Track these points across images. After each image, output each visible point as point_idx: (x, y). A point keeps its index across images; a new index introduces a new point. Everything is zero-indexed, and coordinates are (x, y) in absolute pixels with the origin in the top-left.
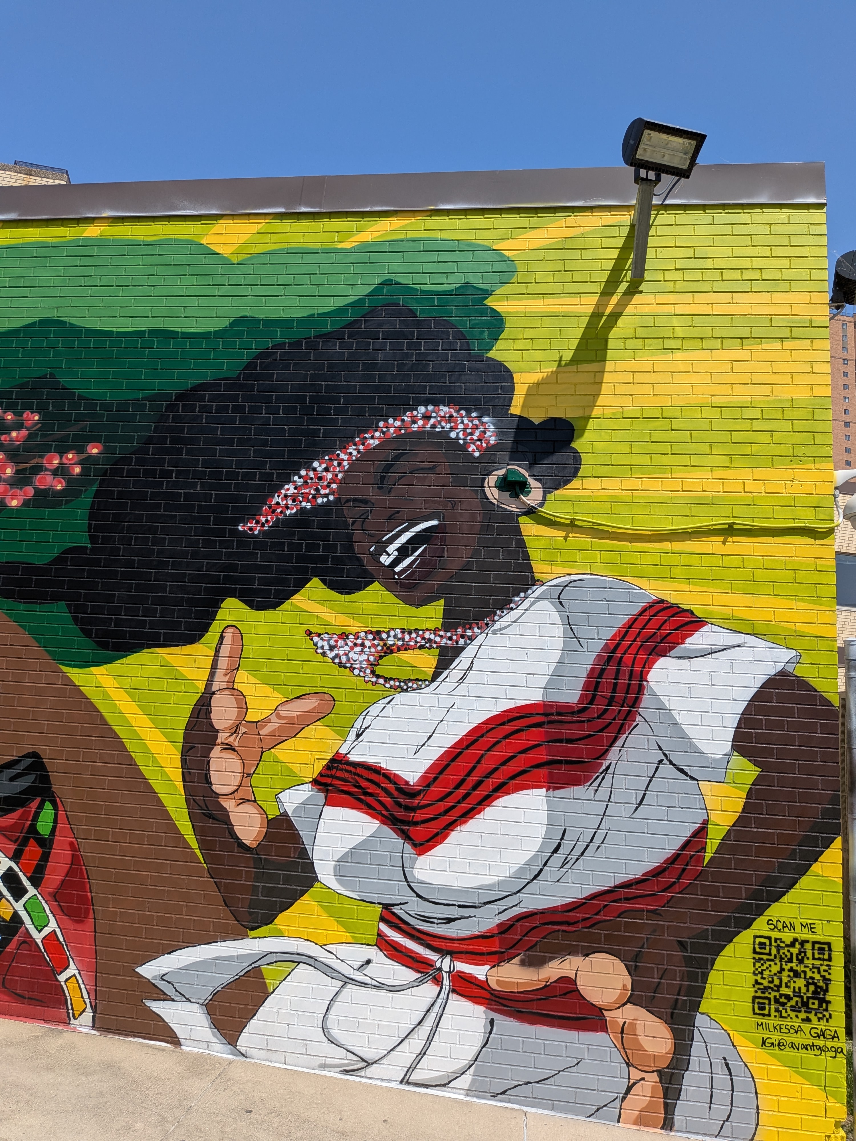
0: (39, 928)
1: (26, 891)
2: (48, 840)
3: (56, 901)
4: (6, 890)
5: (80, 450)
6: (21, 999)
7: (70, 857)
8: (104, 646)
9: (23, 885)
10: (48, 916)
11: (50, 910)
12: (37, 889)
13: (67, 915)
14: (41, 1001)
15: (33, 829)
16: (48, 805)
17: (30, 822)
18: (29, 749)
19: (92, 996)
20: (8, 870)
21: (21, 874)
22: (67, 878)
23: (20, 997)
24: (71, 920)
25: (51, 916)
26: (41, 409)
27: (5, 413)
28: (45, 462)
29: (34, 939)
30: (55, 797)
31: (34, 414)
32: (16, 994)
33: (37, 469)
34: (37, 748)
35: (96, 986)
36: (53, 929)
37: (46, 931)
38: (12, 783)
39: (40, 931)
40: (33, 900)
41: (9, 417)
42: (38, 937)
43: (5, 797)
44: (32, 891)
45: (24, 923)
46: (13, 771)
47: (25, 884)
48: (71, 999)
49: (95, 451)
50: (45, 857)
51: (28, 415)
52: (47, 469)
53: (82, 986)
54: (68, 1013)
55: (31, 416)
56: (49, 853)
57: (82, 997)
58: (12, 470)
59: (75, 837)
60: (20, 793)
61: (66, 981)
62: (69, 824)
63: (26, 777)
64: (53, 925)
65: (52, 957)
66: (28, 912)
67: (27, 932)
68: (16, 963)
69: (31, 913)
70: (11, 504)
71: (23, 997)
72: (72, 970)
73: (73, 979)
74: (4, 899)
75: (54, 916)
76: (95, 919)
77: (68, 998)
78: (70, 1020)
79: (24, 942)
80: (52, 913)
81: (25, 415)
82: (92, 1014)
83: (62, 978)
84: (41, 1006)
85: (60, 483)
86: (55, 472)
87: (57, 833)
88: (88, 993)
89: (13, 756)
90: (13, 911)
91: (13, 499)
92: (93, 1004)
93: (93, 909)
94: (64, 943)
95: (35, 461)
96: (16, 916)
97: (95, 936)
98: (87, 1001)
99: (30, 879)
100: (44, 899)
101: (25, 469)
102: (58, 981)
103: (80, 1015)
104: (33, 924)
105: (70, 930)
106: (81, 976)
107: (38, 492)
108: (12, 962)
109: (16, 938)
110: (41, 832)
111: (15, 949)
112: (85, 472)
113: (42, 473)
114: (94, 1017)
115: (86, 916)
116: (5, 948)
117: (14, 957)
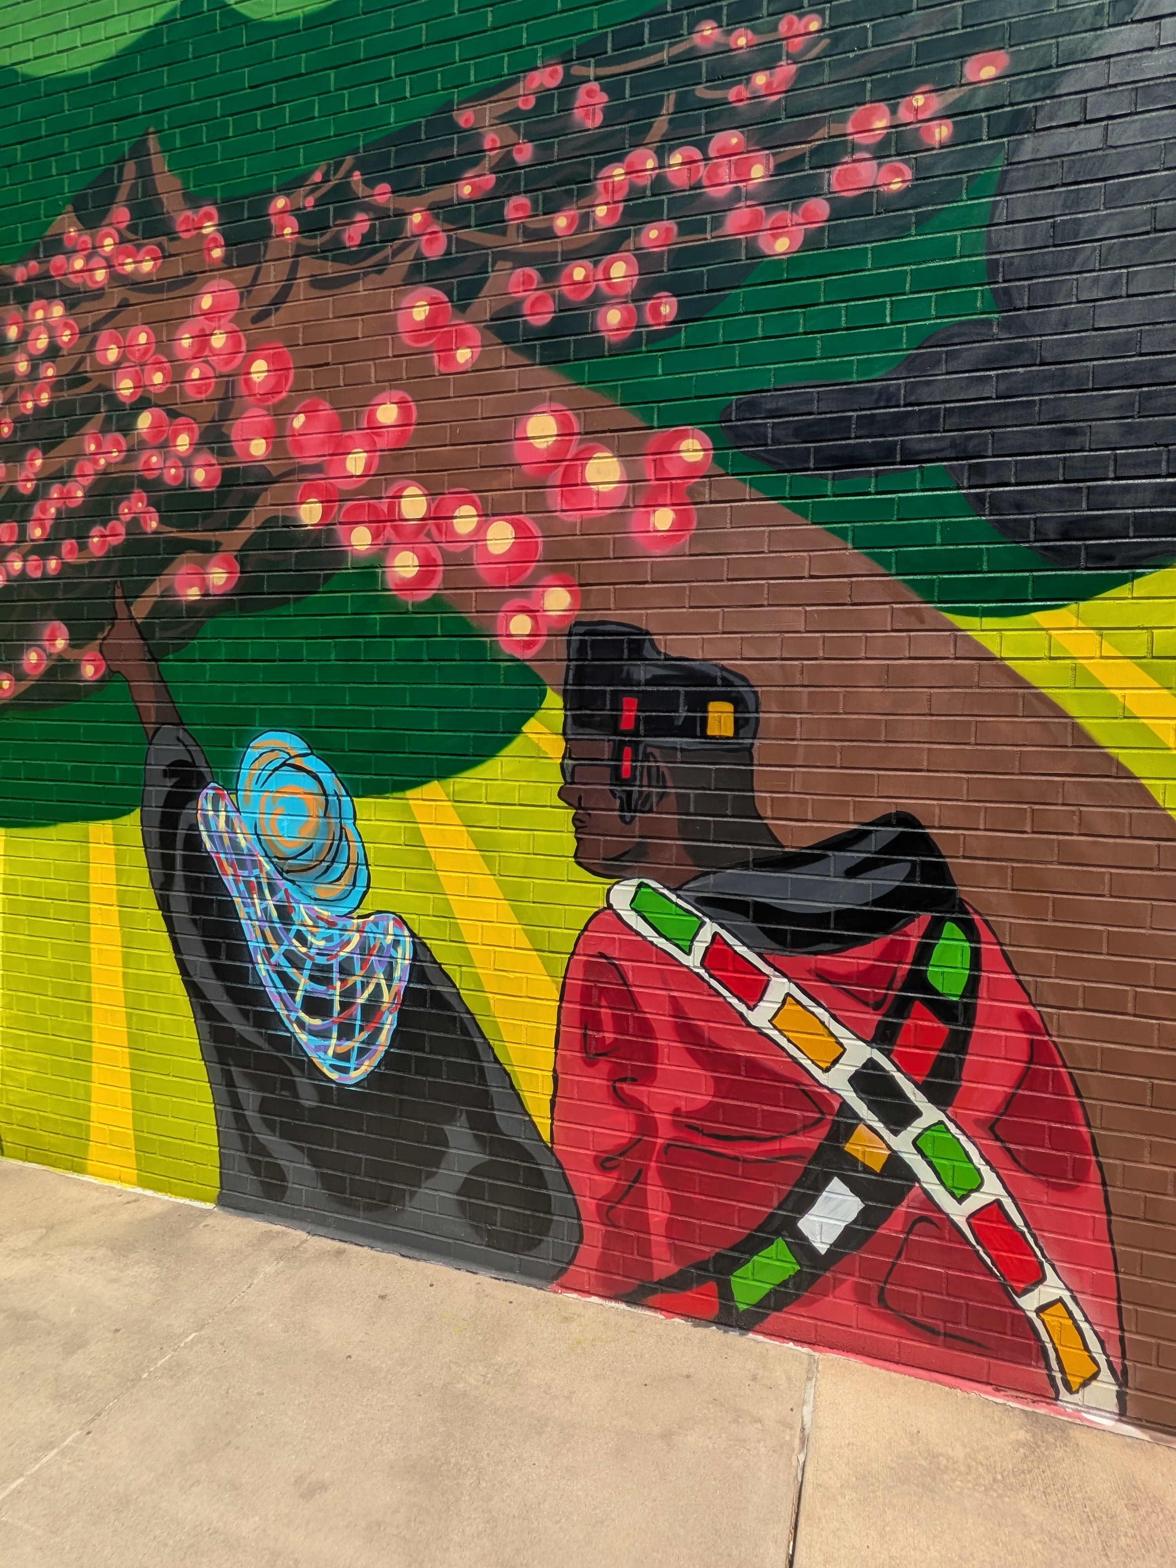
0: (959, 1193)
2: (961, 1007)
3: (997, 1139)
4: (865, 1107)
5: (945, 80)
6: (929, 1334)
7: (1025, 1047)
9: (907, 1098)
10: (978, 1170)
11: (982, 1156)
12: (944, 1111)
13: (1027, 1171)
14: (979, 1345)
16: (950, 929)
17: (908, 967)
19: (1114, 1349)
20: (865, 1066)
21: (899, 1077)
22: (1021, 1092)
23: (929, 1332)
24: (1042, 1182)
25: (985, 1170)
27: (729, 33)
28: (850, 129)
29: (947, 1215)
30: (968, 913)
31: (805, 20)
32: (914, 1323)
33: (831, 153)
34: (908, 804)
35: (1122, 1329)
36: (993, 1198)
37: (976, 1201)
38: (853, 881)
39: (960, 1200)
40: (935, 1134)
41: (742, 42)
43: (839, 913)
44: (930, 1114)
45: (919, 1181)
46: (854, 856)
47: (912, 1098)
48: (1056, 1350)
49: (988, 72)
51: (791, 24)
52: (855, 148)
53: (1085, 1326)
54: (1052, 1379)
55: (799, 26)
56: (968, 1034)
57: (1086, 1348)
58: (767, 167)
59: (1031, 1003)
60: (876, 903)
61: (1040, 1310)
62: (1014, 972)
63: (889, 867)
65: (998, 1256)
66: (924, 1156)
67: (928, 1197)
68: (908, 1260)
69: (934, 1160)
70: (772, 248)
71: (933, 1331)
73: (1059, 1308)
74: (861, 1127)
75: (992, 1169)
76: (1104, 1184)
77: (1049, 1346)
78: (1057, 1392)
79: (922, 1219)
80: (988, 1163)
81: (783, 27)
82: (1116, 1388)
83: (1029, 1303)
84: (980, 1355)
85: (898, 172)
86: (880, 152)
87: (983, 990)
88: (1102, 1343)
89: (848, 823)
90: (888, 1152)
91: (776, 237)
92: (1119, 1369)
93: (1100, 1165)
94: (1025, 1230)
95: (823, 132)
96: (895, 1163)
97: (1109, 1222)
98: (1101, 1359)
99: (923, 1087)
100: (964, 1133)
101: (800, 159)
102: (1018, 1307)
103: (1085, 1384)
104: (942, 1183)
105: (1041, 1203)
106: (1078, 1304)
107: (840, 208)
108: (899, 1256)
109: (902, 1208)
110: (939, 988)
111: (902, 1232)
112: (964, 134)
113: (846, 159)
114: (1121, 1397)
116: (877, 1227)
117: (902, 1248)
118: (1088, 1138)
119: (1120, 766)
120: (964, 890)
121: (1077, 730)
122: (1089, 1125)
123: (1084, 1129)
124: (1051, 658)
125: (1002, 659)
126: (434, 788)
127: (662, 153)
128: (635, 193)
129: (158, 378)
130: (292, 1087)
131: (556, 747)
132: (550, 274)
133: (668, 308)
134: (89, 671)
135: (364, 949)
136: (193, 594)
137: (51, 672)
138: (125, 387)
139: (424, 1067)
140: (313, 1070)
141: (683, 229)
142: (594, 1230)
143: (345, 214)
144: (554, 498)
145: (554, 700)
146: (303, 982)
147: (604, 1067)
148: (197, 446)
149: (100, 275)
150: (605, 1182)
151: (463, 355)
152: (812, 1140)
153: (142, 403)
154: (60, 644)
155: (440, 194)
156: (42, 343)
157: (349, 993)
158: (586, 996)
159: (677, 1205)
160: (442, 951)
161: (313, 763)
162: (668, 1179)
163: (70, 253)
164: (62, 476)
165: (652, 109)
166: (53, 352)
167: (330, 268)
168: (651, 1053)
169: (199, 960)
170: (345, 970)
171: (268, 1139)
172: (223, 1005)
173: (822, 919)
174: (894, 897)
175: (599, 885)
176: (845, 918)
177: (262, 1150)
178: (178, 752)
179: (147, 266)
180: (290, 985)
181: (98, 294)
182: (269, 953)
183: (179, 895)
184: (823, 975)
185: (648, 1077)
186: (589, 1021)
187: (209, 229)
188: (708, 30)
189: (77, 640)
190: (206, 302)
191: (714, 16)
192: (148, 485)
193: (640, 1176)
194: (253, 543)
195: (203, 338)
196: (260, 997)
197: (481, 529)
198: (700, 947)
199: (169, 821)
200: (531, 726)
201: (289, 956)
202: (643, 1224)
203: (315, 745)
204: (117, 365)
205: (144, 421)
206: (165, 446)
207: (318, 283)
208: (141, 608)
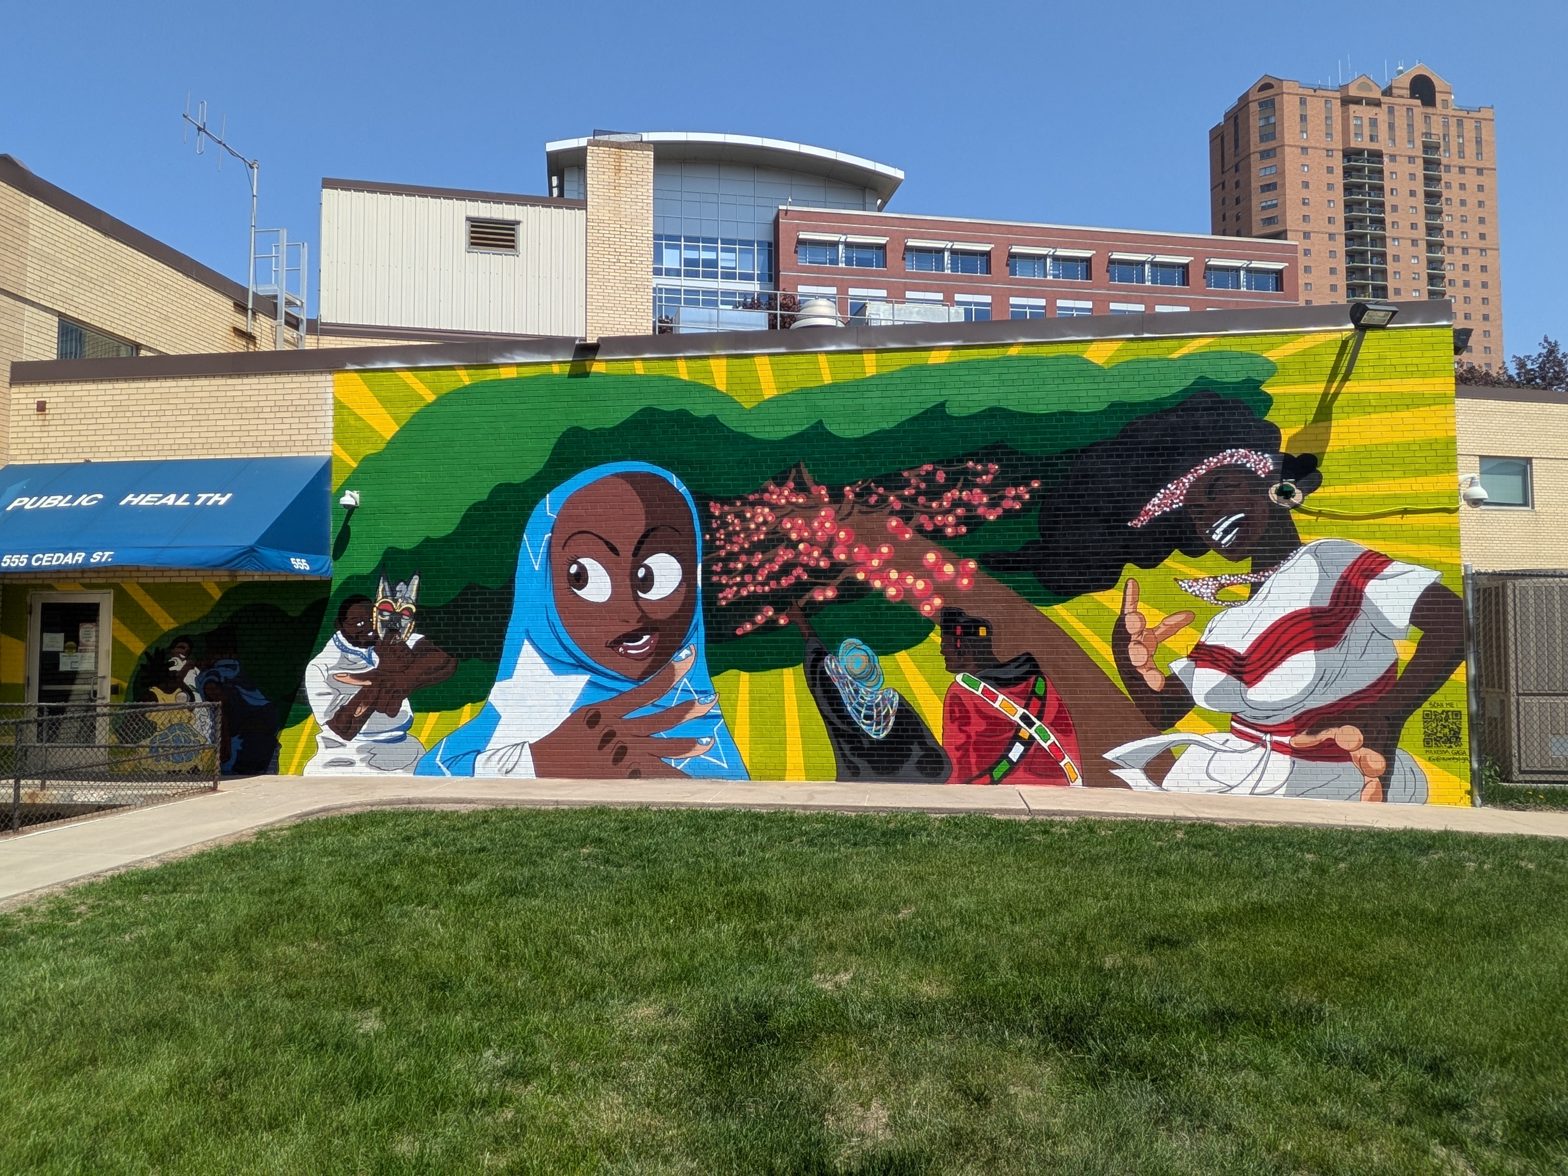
5: (1026, 485)
26: (998, 461)
27: (976, 465)
28: (1006, 493)
31: (995, 465)
33: (1001, 497)
41: (979, 468)
49: (1035, 485)
51: (991, 465)
52: (1007, 497)
58: (987, 499)
70: (989, 518)
85: (1018, 504)
86: (1013, 499)
91: (990, 515)
101: (995, 498)
107: (1005, 511)
112: (1032, 498)
113: (1005, 499)
119: (1072, 639)
124: (1058, 616)
125: (1047, 616)
126: (903, 652)
127: (960, 491)
128: (954, 500)
129: (806, 534)
130: (861, 742)
132: (931, 518)
133: (964, 529)
135: (883, 699)
136: (821, 598)
137: (767, 622)
138: (794, 536)
139: (904, 730)
140: (868, 736)
141: (967, 511)
142: (956, 767)
143: (869, 494)
144: (935, 575)
146: (863, 711)
147: (957, 723)
148: (821, 555)
149: (783, 501)
150: (958, 754)
151: (907, 536)
153: (800, 541)
154: (770, 613)
155: (898, 493)
156: (761, 519)
157: (879, 712)
159: (979, 756)
160: (907, 698)
161: (864, 647)
162: (975, 750)
163: (772, 494)
164: (769, 561)
165: (957, 480)
166: (765, 523)
167: (866, 509)
169: (826, 708)
170: (878, 705)
172: (836, 721)
179: (800, 500)
180: (859, 712)
181: (782, 507)
183: (818, 689)
187: (823, 492)
188: (971, 463)
189: (777, 612)
190: (823, 513)
191: (972, 460)
192: (803, 566)
193: (968, 750)
194: (842, 584)
195: (822, 525)
196: (850, 717)
197: (915, 581)
200: (932, 634)
201: (859, 704)
202: (969, 763)
203: (865, 642)
204: (791, 529)
205: (801, 546)
206: (809, 555)
207: (861, 512)
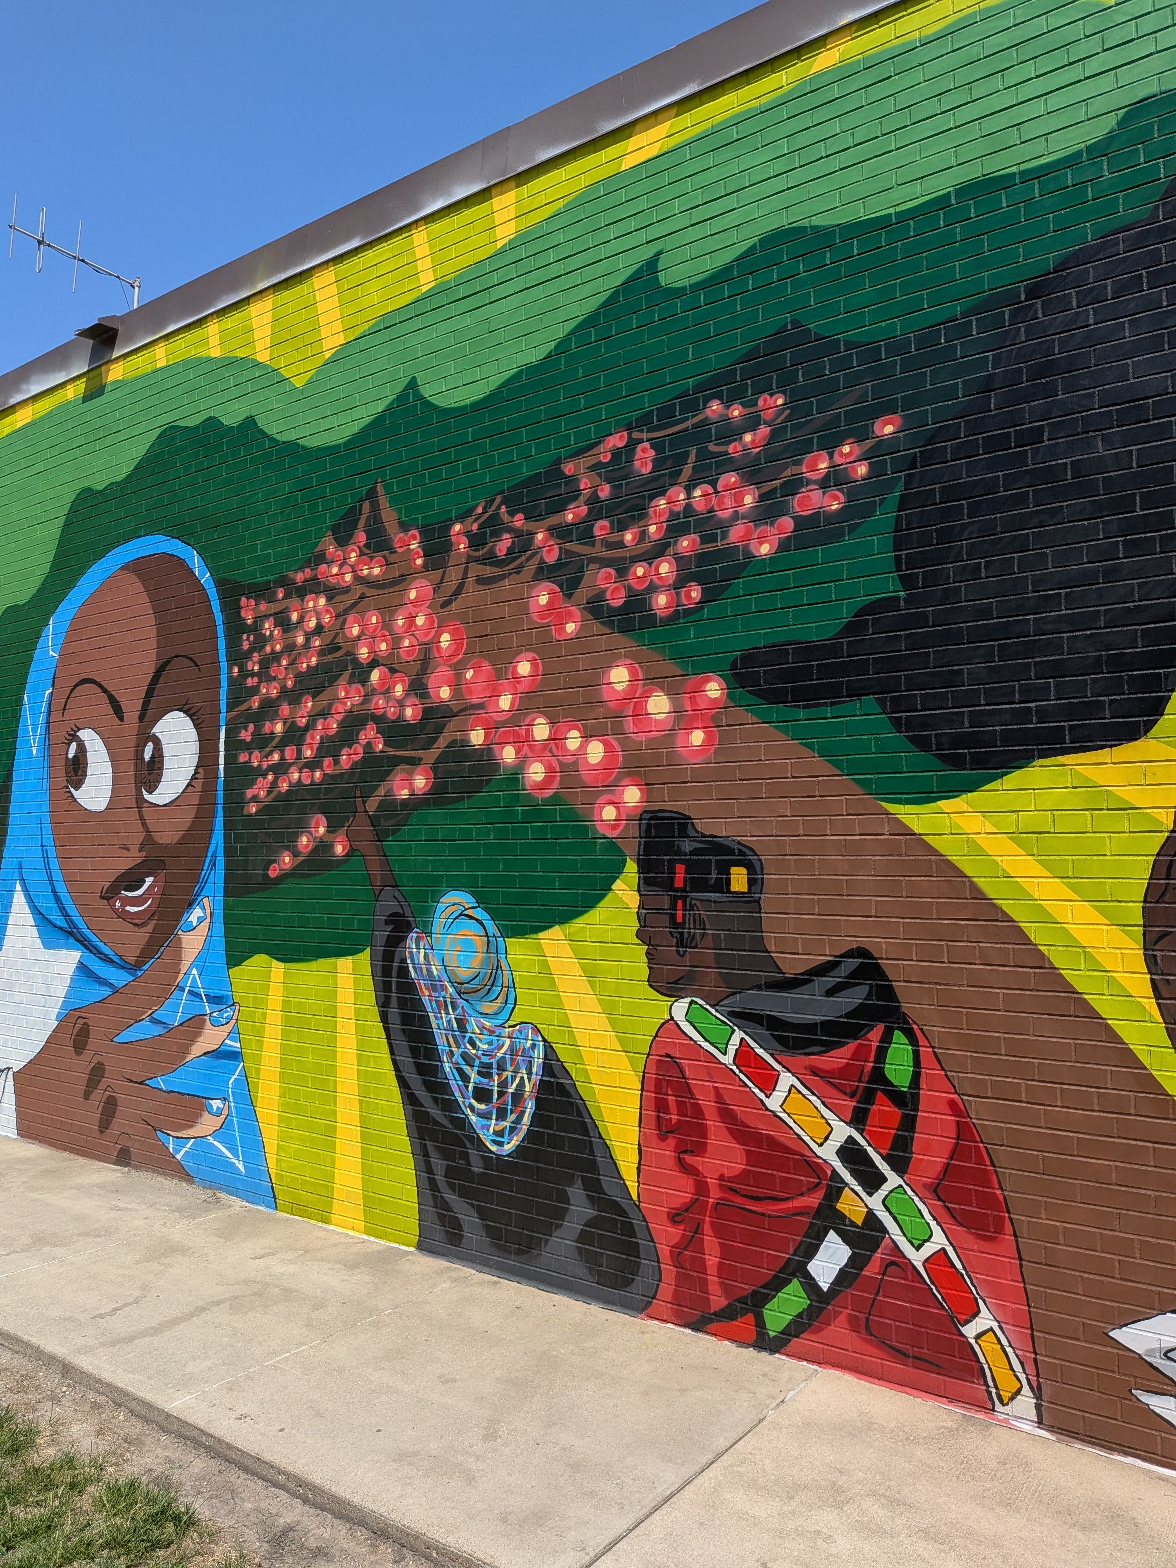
0: (916, 1243)
1: (884, 1180)
2: (909, 1096)
3: (940, 1199)
4: (849, 1174)
5: (862, 435)
6: (903, 1357)
7: (954, 1128)
8: (957, 762)
9: (877, 1168)
10: (928, 1224)
11: (930, 1213)
12: (902, 1177)
13: (962, 1225)
14: (937, 1366)
15: (879, 1076)
16: (898, 1036)
17: (872, 1064)
18: (853, 943)
19: (1032, 1369)
20: (846, 1142)
21: (870, 1150)
22: (953, 1162)
23: (900, 1355)
24: (973, 1234)
25: (933, 1224)
26: (786, 383)
27: (728, 407)
28: (805, 470)
29: (909, 1260)
30: (909, 1024)
31: (774, 397)
32: (891, 1347)
33: (793, 486)
34: (864, 941)
35: (1035, 1353)
36: (940, 1247)
37: (929, 1249)
38: (831, 999)
39: (918, 1248)
40: (897, 1195)
41: (736, 413)
42: (917, 1258)
43: (823, 1023)
44: (893, 1180)
45: (888, 1233)
46: (831, 980)
47: (880, 1167)
48: (990, 1369)
49: (889, 429)
50: (909, 1123)
51: (765, 400)
52: (809, 482)
53: (1009, 1350)
54: (989, 1393)
55: (770, 401)
56: (914, 1117)
57: (1012, 1369)
58: (754, 497)
59: (956, 1093)
60: (847, 1015)
61: (978, 1337)
62: (943, 1069)
63: (854, 989)
64: (939, 1240)
65: (946, 1293)
66: (891, 1214)
68: (884, 1296)
69: (898, 1216)
70: (759, 552)
71: (906, 1355)
72: (985, 1320)
73: (990, 1336)
74: (847, 1188)
75: (938, 1224)
76: (1015, 1236)
77: (986, 1366)
78: (994, 1404)
79: (893, 1263)
80: (935, 1219)
81: (761, 403)
82: (1034, 1401)
83: (970, 1331)
84: (938, 1374)
85: (836, 498)
86: (824, 484)
87: (923, 1084)
88: (1022, 1364)
89: (825, 955)
90: (866, 1210)
91: (761, 543)
92: (1035, 1384)
93: (1011, 1219)
94: (964, 1272)
95: (788, 472)
97: (1021, 1265)
98: (1022, 1377)
99: (886, 1158)
100: (917, 1195)
101: (774, 490)
102: (962, 1335)
103: (1012, 1398)
104: (904, 1235)
105: (973, 1251)
106: (1003, 1332)
107: (800, 523)
108: (877, 1294)
109: (878, 1255)
110: (894, 1081)
111: (878, 1274)
112: (876, 471)
113: (803, 490)
114: (1038, 1407)
115: (999, 1229)
116: (862, 1270)
117: (879, 1287)
118: (1001, 1198)
119: (1003, 912)
120: (906, 1007)
121: (973, 886)
122: (1001, 1189)
123: (998, 1192)
124: (952, 834)
125: (921, 834)
126: (556, 931)
127: (689, 490)
128: (673, 516)
129: (383, 646)
130: (465, 1156)
131: (632, 900)
132: (622, 572)
133: (696, 593)
134: (339, 849)
135: (512, 1050)
136: (405, 794)
137: (315, 851)
138: (363, 653)
139: (555, 1142)
140: (480, 1144)
141: (704, 540)
142: (669, 1270)
143: (497, 534)
144: (629, 724)
145: (631, 866)
146: (473, 1076)
147: (671, 1142)
148: (407, 693)
149: (348, 577)
150: (676, 1233)
151: (570, 628)
152: (814, 1200)
153: (374, 663)
154: (322, 830)
155: (554, 520)
156: (313, 623)
157: (503, 1084)
158: (658, 1087)
159: (726, 1252)
160: (563, 1053)
161: (479, 913)
162: (718, 1231)
163: (330, 563)
164: (324, 714)
165: (682, 459)
166: (319, 629)
167: (489, 571)
168: (702, 1131)
169: (406, 1060)
170: (501, 1068)
171: (451, 1197)
172: (422, 1094)
173: (811, 1028)
174: (859, 1012)
175: (664, 1002)
176: (826, 1026)
177: (445, 1206)
178: (393, 906)
179: (377, 571)
180: (465, 1078)
181: (347, 590)
182: (451, 1054)
183: (394, 1010)
184: (814, 1071)
185: (700, 1149)
186: (661, 1106)
187: (414, 546)
188: (715, 406)
189: (332, 828)
190: (413, 595)
191: (719, 396)
192: (379, 720)
193: (698, 1229)
194: (442, 758)
195: (411, 619)
196: (445, 1088)
197: (583, 746)
198: (732, 1049)
199: (388, 956)
200: (618, 885)
201: (464, 1056)
204: (359, 638)
205: (375, 675)
206: (387, 692)
207: (481, 581)
208: (372, 805)
